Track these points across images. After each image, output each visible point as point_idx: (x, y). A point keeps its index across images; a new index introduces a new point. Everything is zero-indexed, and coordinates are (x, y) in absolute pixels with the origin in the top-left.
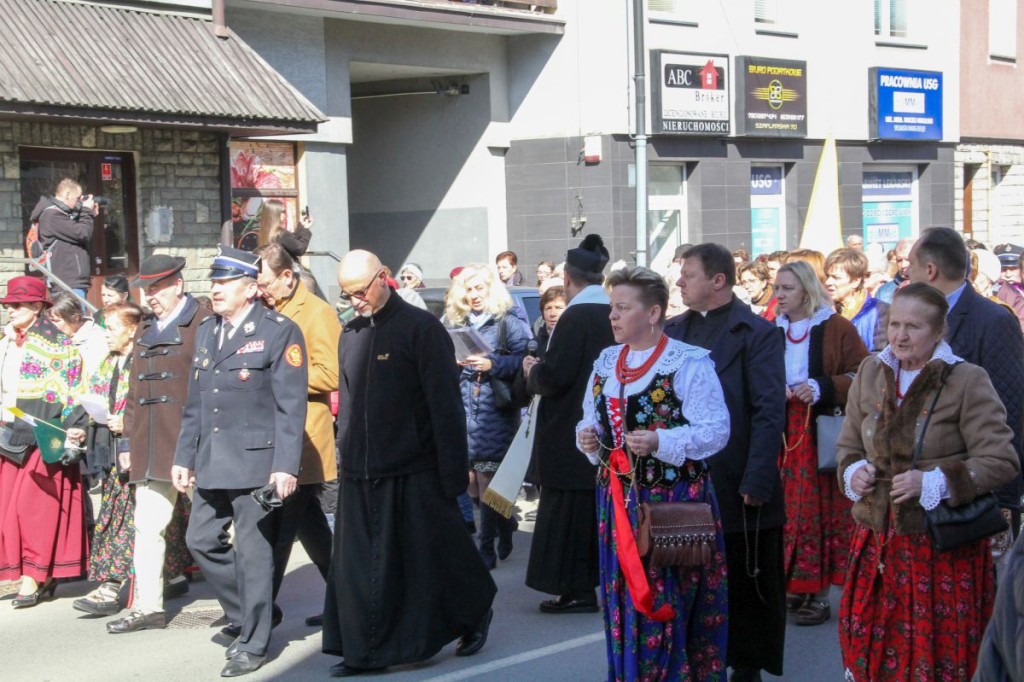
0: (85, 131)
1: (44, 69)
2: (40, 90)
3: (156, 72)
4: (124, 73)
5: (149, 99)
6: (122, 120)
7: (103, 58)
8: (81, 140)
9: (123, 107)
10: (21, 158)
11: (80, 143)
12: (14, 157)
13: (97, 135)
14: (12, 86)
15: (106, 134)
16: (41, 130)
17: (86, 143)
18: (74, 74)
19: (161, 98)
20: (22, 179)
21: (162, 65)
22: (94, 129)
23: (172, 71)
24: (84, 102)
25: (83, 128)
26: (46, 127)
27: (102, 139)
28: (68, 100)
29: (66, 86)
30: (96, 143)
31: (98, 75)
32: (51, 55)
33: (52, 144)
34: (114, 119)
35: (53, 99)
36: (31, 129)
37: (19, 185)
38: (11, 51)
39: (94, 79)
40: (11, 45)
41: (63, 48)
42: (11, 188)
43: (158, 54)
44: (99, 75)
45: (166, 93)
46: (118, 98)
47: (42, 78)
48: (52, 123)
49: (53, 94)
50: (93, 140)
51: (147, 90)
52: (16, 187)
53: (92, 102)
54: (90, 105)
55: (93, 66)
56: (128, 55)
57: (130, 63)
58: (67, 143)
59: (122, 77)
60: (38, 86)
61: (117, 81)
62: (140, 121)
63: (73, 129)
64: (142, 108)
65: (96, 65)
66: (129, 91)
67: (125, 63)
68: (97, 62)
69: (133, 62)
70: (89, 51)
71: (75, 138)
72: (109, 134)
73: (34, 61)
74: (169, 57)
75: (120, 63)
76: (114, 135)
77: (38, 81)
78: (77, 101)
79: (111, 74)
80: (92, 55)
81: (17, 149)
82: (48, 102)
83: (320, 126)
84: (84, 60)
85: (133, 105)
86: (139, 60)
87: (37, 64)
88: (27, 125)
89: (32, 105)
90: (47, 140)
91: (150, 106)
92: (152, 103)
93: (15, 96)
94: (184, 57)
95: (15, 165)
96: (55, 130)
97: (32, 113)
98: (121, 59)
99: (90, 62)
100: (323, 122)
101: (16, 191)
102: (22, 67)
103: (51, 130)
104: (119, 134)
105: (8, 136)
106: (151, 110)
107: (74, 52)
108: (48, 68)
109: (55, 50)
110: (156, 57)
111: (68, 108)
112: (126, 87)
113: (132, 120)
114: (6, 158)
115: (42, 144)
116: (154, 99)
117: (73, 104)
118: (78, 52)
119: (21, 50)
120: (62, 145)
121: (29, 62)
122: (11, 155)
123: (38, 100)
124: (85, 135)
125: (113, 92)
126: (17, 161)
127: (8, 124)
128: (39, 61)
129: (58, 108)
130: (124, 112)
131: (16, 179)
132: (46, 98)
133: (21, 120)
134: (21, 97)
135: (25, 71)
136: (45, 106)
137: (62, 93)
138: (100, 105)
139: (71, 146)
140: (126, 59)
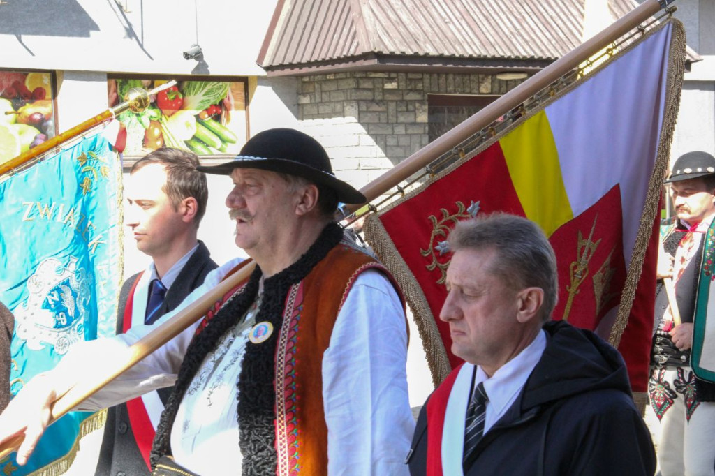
0: (483, 79)
1: (451, 26)
2: (448, 45)
3: (546, 24)
4: (518, 27)
5: (539, 47)
6: (515, 67)
7: (501, 14)
8: (479, 87)
9: (517, 57)
10: (429, 105)
11: (479, 89)
12: (424, 104)
13: (493, 82)
14: (425, 43)
15: (500, 80)
16: (447, 79)
17: (483, 90)
18: (476, 29)
19: (550, 47)
20: (430, 123)
21: (551, 17)
22: (490, 77)
23: (559, 22)
24: (484, 53)
25: (481, 76)
26: (451, 77)
27: (496, 85)
28: (470, 52)
29: (469, 41)
30: (492, 89)
31: (496, 29)
32: (457, 14)
33: (455, 92)
34: (508, 67)
35: (459, 52)
36: (438, 79)
37: (427, 128)
38: (425, 13)
39: (493, 32)
40: (425, 7)
41: (468, 7)
42: (421, 131)
43: (547, 8)
44: (498, 29)
45: (554, 42)
46: (512, 48)
47: (449, 35)
48: (456, 73)
49: (458, 48)
50: (489, 86)
51: (537, 40)
52: (425, 129)
53: (491, 53)
54: (489, 56)
55: (492, 22)
56: (522, 11)
57: (523, 17)
58: (468, 90)
59: (516, 29)
60: (446, 41)
61: (512, 33)
62: (531, 68)
63: (472, 77)
64: (533, 57)
65: (495, 20)
66: (522, 42)
67: (519, 17)
68: (496, 17)
69: (526, 16)
70: (489, 8)
71: (474, 85)
72: (503, 80)
73: (444, 19)
74: (558, 10)
75: (515, 17)
76: (507, 81)
77: (446, 36)
78: (478, 53)
79: (507, 27)
80: (492, 12)
81: (426, 97)
82: (454, 55)
83: (693, 65)
84: (485, 16)
85: (525, 54)
86: (531, 14)
87: (446, 23)
88: (435, 76)
89: (441, 58)
90: (451, 88)
91: (540, 54)
92: (542, 51)
93: (428, 51)
94: (572, 9)
95: (424, 111)
96: (458, 79)
97: (440, 65)
98: (516, 14)
99: (490, 18)
100: (697, 61)
101: (424, 133)
102: (434, 26)
103: (454, 79)
104: (511, 80)
105: (420, 86)
106: (541, 57)
107: (477, 10)
108: (455, 26)
109: (462, 9)
110: (546, 11)
111: (471, 59)
112: (519, 39)
113: (523, 68)
114: (417, 105)
115: (447, 92)
116: (543, 48)
117: (474, 55)
118: (480, 10)
119: (433, 11)
120: (464, 92)
121: (439, 21)
122: (421, 102)
123: (446, 54)
124: (482, 83)
125: (508, 43)
126: (426, 107)
127: (419, 76)
128: (447, 20)
129: (462, 60)
130: (517, 61)
131: (425, 123)
132: (453, 52)
133: (430, 72)
134: (432, 52)
135: (436, 29)
136: (452, 59)
137: (466, 47)
138: (497, 56)
139: (470, 93)
140: (520, 13)
